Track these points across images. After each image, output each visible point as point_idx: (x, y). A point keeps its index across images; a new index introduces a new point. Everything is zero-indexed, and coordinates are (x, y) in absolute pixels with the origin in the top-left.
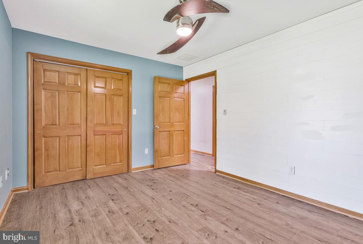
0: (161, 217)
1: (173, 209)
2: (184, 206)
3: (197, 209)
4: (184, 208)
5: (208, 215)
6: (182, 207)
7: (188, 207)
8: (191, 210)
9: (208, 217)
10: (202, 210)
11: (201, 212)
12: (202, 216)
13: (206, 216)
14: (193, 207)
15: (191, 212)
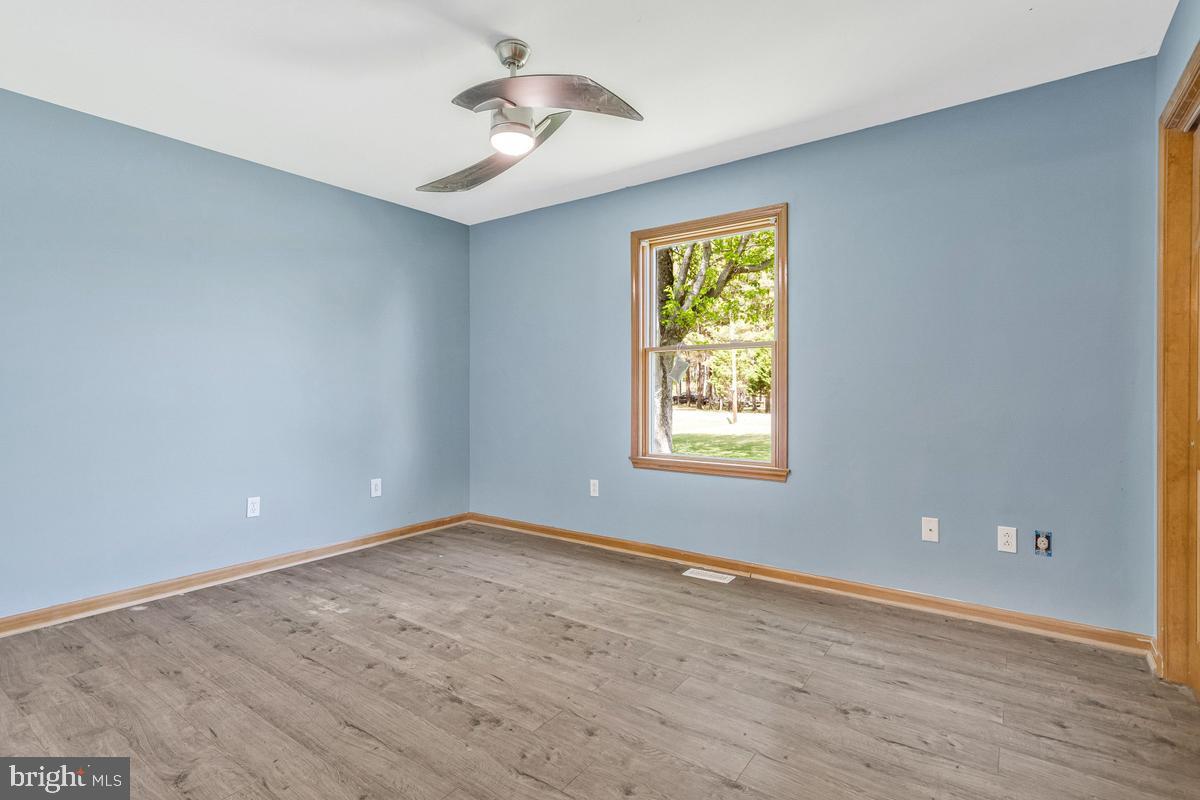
0: (580, 664)
1: (559, 693)
2: (523, 708)
3: (475, 707)
4: (524, 701)
5: (437, 692)
6: (531, 705)
7: (508, 707)
8: (495, 698)
9: (441, 684)
10: (457, 704)
11: (462, 697)
12: (459, 684)
13: (447, 685)
14: (490, 710)
15: (496, 692)
